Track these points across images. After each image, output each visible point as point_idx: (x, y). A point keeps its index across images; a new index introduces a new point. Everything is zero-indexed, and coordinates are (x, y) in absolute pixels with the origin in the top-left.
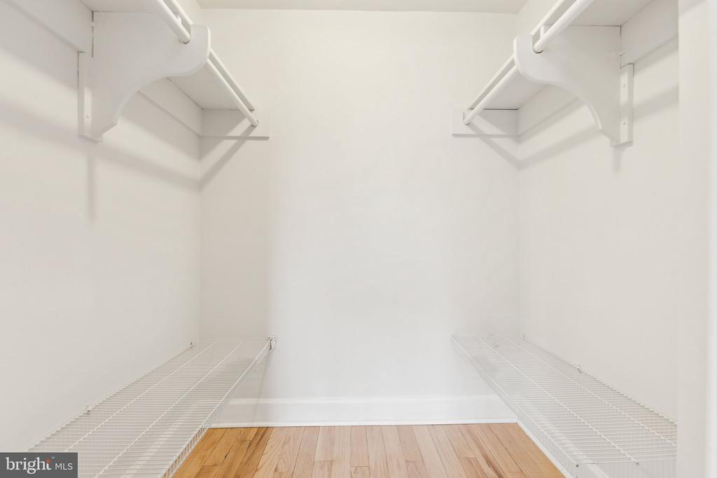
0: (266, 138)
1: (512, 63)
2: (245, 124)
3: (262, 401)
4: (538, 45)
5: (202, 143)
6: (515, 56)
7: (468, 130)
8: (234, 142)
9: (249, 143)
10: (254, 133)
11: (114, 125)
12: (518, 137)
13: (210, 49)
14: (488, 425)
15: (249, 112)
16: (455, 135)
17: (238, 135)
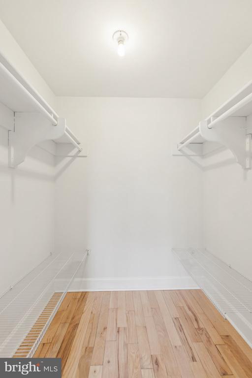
0: (86, 157)
1: (198, 131)
2: (76, 150)
3: (84, 279)
4: (210, 125)
5: (56, 159)
6: (199, 126)
7: (180, 153)
8: (71, 158)
9: (78, 159)
10: (80, 154)
11: (23, 161)
12: (203, 156)
13: (66, 126)
14: (190, 290)
15: (77, 145)
16: (174, 155)
17: (73, 155)
